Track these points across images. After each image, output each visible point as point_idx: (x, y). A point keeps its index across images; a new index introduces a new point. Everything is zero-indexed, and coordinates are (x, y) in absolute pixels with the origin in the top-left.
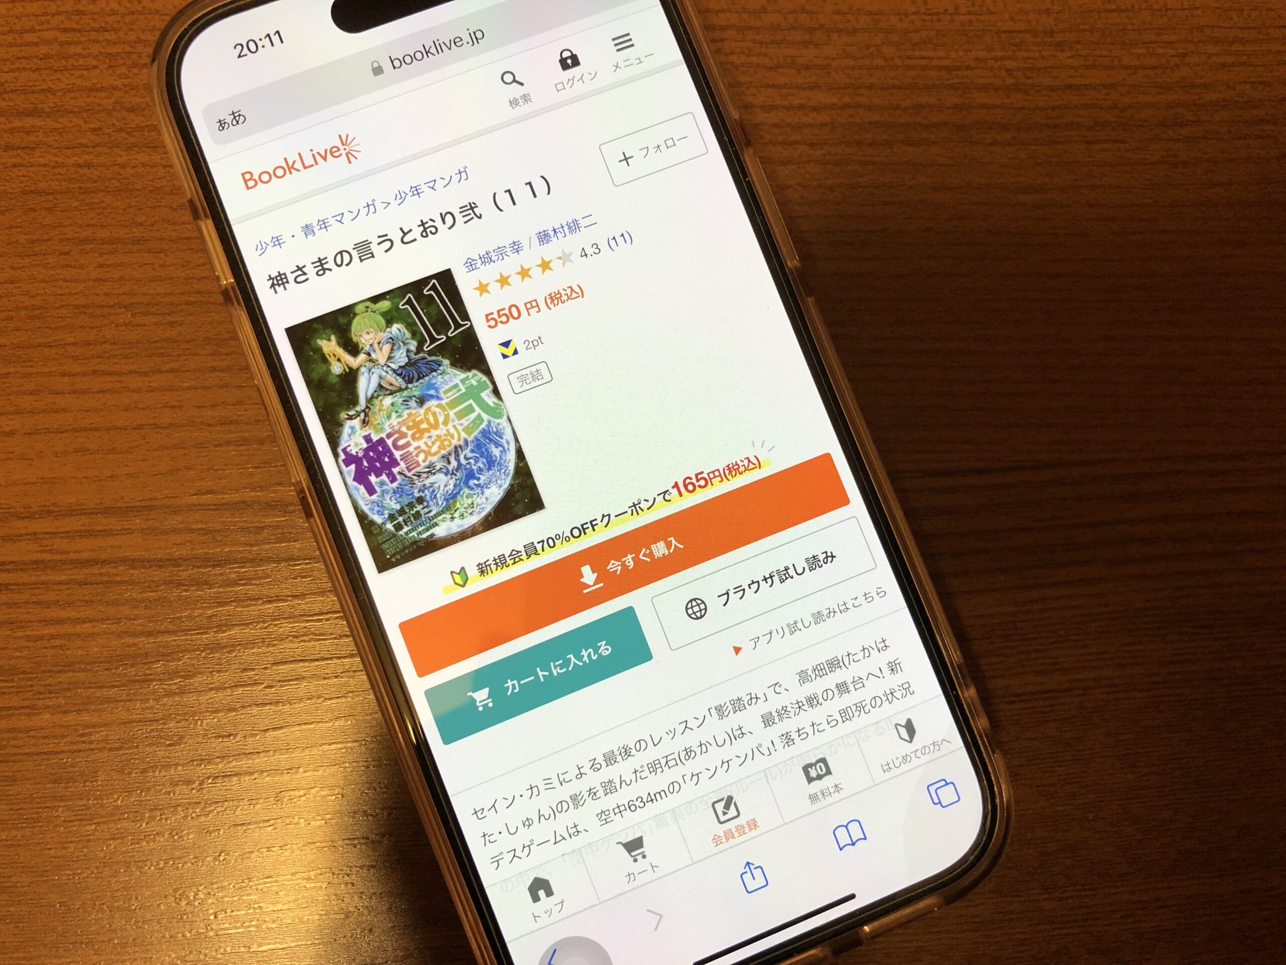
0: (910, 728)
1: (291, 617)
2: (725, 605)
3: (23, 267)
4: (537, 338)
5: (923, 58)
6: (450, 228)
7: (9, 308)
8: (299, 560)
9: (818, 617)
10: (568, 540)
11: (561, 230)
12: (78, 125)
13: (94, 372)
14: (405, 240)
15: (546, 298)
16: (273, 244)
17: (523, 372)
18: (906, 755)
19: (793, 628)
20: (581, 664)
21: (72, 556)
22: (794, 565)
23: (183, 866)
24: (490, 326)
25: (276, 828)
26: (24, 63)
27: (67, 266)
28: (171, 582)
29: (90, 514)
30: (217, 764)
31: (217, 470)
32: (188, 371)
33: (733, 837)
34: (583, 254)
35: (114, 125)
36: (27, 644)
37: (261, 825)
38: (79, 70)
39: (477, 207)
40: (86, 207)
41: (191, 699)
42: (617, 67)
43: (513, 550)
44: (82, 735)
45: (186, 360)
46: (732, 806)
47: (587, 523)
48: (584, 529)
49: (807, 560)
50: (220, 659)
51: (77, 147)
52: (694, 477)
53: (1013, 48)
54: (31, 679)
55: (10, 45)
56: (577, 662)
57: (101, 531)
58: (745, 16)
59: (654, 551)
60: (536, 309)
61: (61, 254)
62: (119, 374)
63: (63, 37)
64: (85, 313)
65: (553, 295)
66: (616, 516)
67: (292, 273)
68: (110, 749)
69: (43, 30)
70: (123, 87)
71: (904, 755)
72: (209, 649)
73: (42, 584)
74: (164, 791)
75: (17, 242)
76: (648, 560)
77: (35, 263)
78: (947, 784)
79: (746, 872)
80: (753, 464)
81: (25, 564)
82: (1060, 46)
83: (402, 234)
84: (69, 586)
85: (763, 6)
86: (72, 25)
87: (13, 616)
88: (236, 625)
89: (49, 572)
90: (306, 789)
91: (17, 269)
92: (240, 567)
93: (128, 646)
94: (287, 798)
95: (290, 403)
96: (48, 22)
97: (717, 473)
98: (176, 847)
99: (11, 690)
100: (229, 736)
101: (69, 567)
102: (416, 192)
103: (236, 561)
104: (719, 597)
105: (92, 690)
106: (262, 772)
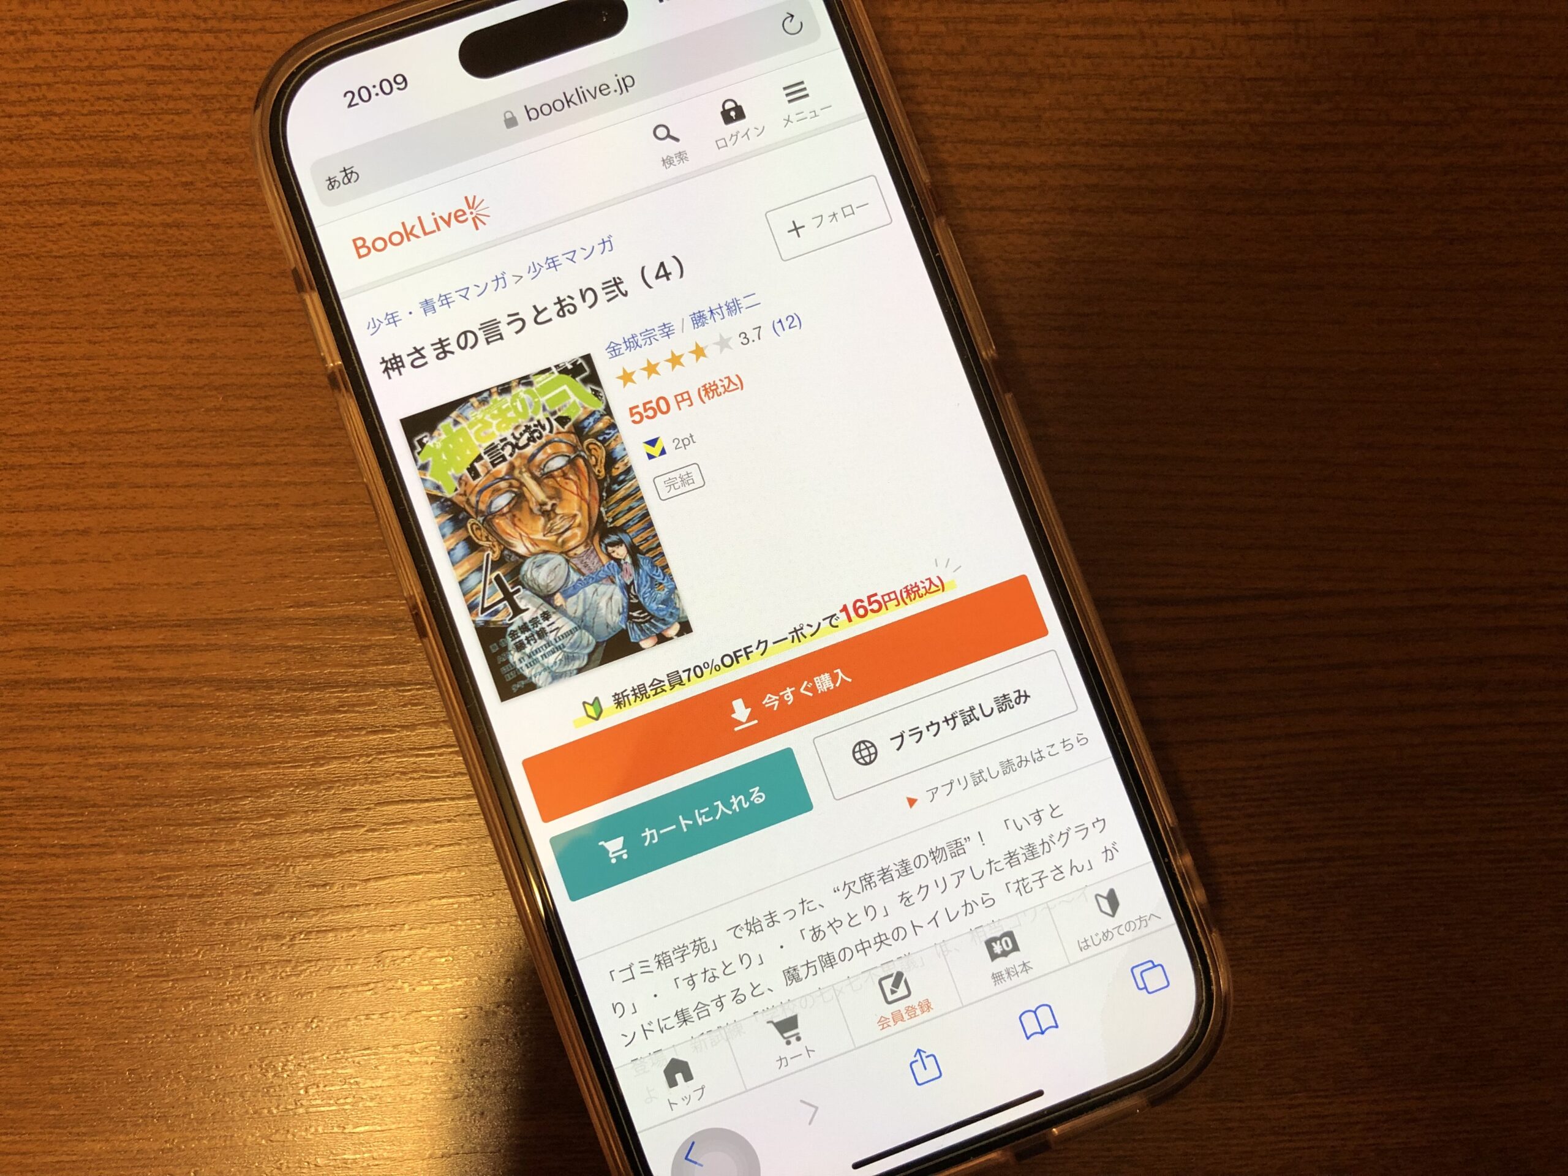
0: (1113, 899)
1: (399, 751)
2: (898, 749)
3: (102, 341)
4: (688, 436)
5: (1150, 110)
6: (591, 307)
7: (86, 388)
8: (409, 685)
9: (1007, 767)
10: (717, 668)
11: (719, 311)
12: (166, 178)
13: (180, 463)
14: (539, 319)
15: (699, 389)
16: (387, 322)
17: (672, 475)
18: (1108, 932)
19: (978, 778)
20: (730, 813)
21: (151, 674)
22: (980, 705)
23: (270, 1032)
24: (634, 422)
25: (376, 993)
26: (103, 106)
27: (152, 341)
28: (261, 707)
29: (173, 626)
30: (311, 917)
31: (316, 579)
32: (286, 464)
33: (902, 1020)
35: (207, 179)
36: (98, 773)
37: (359, 989)
38: (169, 114)
39: (622, 282)
40: (175, 274)
41: (285, 841)
42: (788, 121)
43: (655, 679)
44: (160, 879)
45: (284, 451)
46: (903, 983)
47: (740, 650)
48: (737, 657)
49: (996, 699)
50: (316, 796)
51: (166, 204)
52: (866, 600)
53: (1260, 99)
54: (102, 814)
55: (90, 84)
56: (725, 810)
57: (184, 646)
58: (942, 59)
59: (817, 685)
60: (688, 402)
61: (145, 327)
62: (207, 466)
63: (150, 76)
64: (171, 395)
65: (707, 386)
66: (774, 643)
67: (409, 355)
68: (191, 896)
69: (127, 67)
70: (219, 135)
71: (1105, 931)
72: (303, 785)
73: (117, 705)
74: (250, 946)
75: (95, 312)
76: (811, 694)
77: (115, 336)
78: (1155, 966)
79: (916, 1061)
80: (936, 585)
81: (99, 682)
82: (1317, 97)
83: (535, 313)
84: (147, 708)
85: (963, 47)
86: (161, 61)
87: (83, 741)
88: (335, 758)
89: (125, 692)
90: (412, 949)
91: (95, 343)
92: (341, 692)
93: (212, 779)
94: (388, 961)
95: (404, 505)
96: (134, 58)
97: (893, 596)
98: (263, 1011)
99: (80, 825)
100: (324, 885)
101: (148, 686)
102: (552, 265)
103: (336, 684)
104: (892, 739)
105: (171, 828)
106: (362, 928)
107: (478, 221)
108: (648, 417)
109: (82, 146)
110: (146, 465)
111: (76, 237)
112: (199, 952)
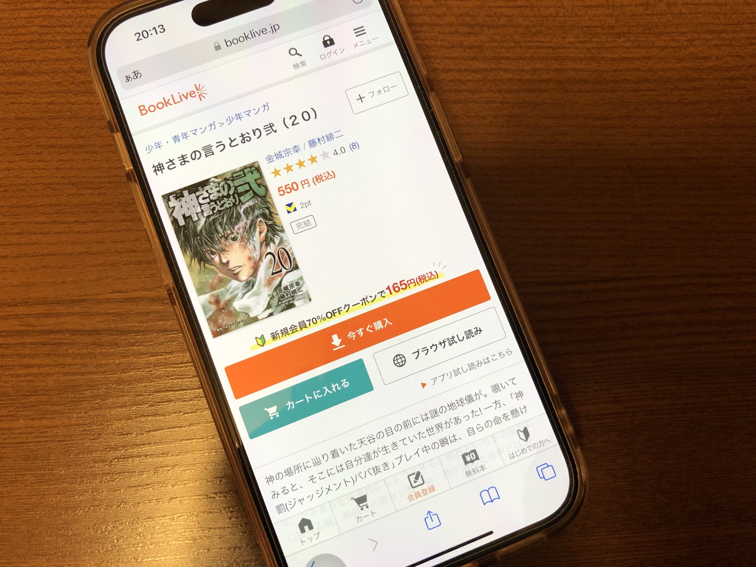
0: (526, 432)
1: (165, 365)
2: (416, 358)
3: (15, 161)
4: (308, 202)
5: (537, 42)
6: (258, 138)
7: (7, 185)
8: (170, 332)
9: (472, 366)
10: (324, 319)
11: (323, 139)
12: (48, 80)
13: (54, 222)
14: (232, 145)
15: (313, 178)
16: (155, 147)
17: (299, 221)
18: (524, 449)
19: (457, 372)
20: (331, 392)
21: (39, 328)
22: (457, 335)
23: (99, 510)
24: (280, 195)
25: (153, 489)
26: (17, 45)
27: (40, 161)
28: (95, 344)
29: (50, 303)
30: (121, 451)
31: (124, 279)
32: (108, 221)
33: (420, 496)
34: (335, 153)
35: (69, 80)
36: (12, 379)
37: (145, 487)
38: (49, 49)
39: (274, 126)
40: (52, 127)
41: (107, 412)
42: (356, 45)
43: (292, 325)
44: (42, 433)
45: (107, 215)
46: (420, 478)
47: (336, 310)
48: (334, 313)
49: (465, 332)
50: (123, 388)
51: (47, 93)
52: (399, 283)
53: (591, 36)
54: (13, 400)
55: (11, 35)
56: (329, 391)
57: (56, 314)
58: (434, 18)
59: (375, 327)
60: (308, 185)
61: (37, 154)
62: (68, 223)
63: (40, 30)
64: (50, 187)
65: (317, 177)
66: (353, 306)
67: (166, 163)
68: (59, 441)
69: (30, 26)
70: (74, 59)
71: (522, 449)
72: (117, 383)
73: (21, 344)
74: (89, 466)
75: (12, 147)
76: (372, 331)
77: (21, 159)
78: (548, 466)
79: (428, 517)
80: (434, 275)
81: (12, 332)
82: (619, 35)
83: (230, 141)
84: (37, 345)
85: (444, 12)
86: (46, 23)
87: (4, 362)
88: (133, 369)
89: (25, 337)
90: (172, 466)
91: (11, 162)
92: (136, 335)
93: (70, 381)
94: (160, 471)
96: (32, 22)
97: (412, 281)
98: (95, 499)
100: (127, 434)
101: (37, 334)
102: (238, 117)
103: (133, 332)
104: (413, 353)
105: (49, 406)
106: (146, 456)
107: (201, 96)
108: (287, 192)
109: (6, 66)
110: (37, 223)
112: (62, 470)
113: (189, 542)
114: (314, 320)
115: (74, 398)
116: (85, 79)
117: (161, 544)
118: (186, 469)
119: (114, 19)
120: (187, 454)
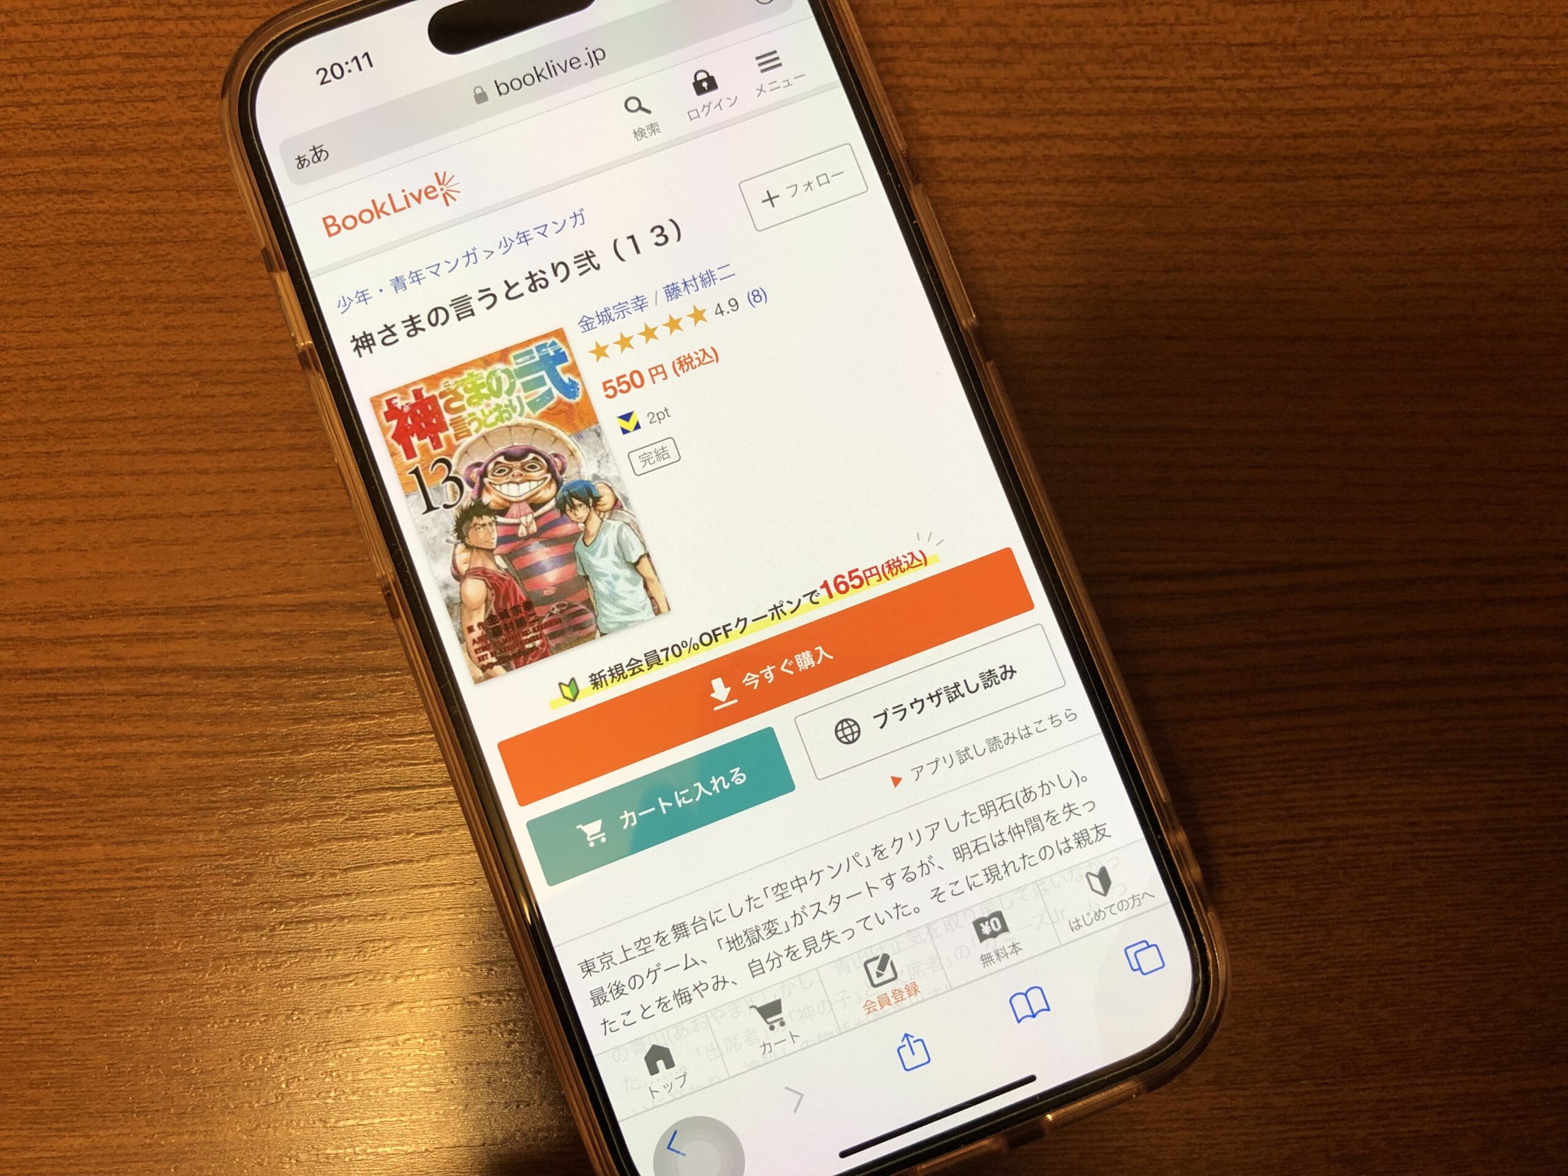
0: (1104, 878)
1: (378, 737)
2: (882, 727)
3: (78, 329)
4: (663, 410)
5: (1135, 78)
6: (562, 281)
7: (63, 376)
8: (388, 671)
9: (994, 743)
10: (696, 647)
11: (693, 282)
12: (141, 165)
13: (156, 451)
14: (511, 295)
15: (674, 362)
16: (357, 300)
17: (646, 450)
18: (1100, 911)
19: (964, 756)
20: (710, 794)
21: (129, 663)
22: (965, 681)
23: (250, 1025)
24: (608, 396)
25: (356, 984)
27: (127, 328)
28: (239, 695)
29: (150, 614)
30: (292, 907)
31: (294, 565)
32: (263, 450)
33: (889, 1004)
34: (719, 311)
35: (183, 165)
36: (77, 763)
37: (339, 980)
38: (144, 101)
39: (594, 256)
40: (151, 260)
41: (264, 830)
42: (761, 90)
43: (632, 659)
44: (138, 870)
45: (261, 436)
46: (889, 966)
47: (719, 628)
48: (716, 636)
49: (982, 675)
50: (295, 784)
51: (140, 191)
52: (847, 576)
53: (1246, 65)
54: (80, 804)
55: (66, 73)
56: (705, 791)
57: (162, 634)
58: (921, 31)
59: (798, 663)
60: (663, 376)
61: (122, 315)
62: (185, 453)
63: (126, 64)
64: (148, 382)
65: (682, 359)
66: (754, 621)
67: (379, 333)
68: (170, 887)
69: (103, 56)
70: (193, 121)
71: (1097, 910)
72: (282, 773)
73: (95, 694)
74: (229, 938)
75: (71, 300)
76: (792, 673)
77: (91, 324)
78: (1149, 946)
79: (904, 1046)
80: (918, 560)
81: (76, 671)
82: (1306, 61)
83: (507, 289)
84: (125, 697)
85: (942, 19)
86: (136, 50)
87: (61, 731)
88: (314, 746)
89: (102, 680)
90: (393, 939)
91: (71, 331)
92: (319, 678)
93: (191, 768)
94: (370, 950)
95: (375, 484)
96: (109, 46)
97: (874, 571)
98: (243, 1003)
99: (57, 817)
100: (305, 875)
101: (125, 675)
102: (523, 239)
103: (316, 671)
104: (875, 717)
105: (150, 818)
106: (342, 918)
107: (448, 198)
108: (622, 391)
109: (58, 136)
110: (122, 453)
111: (52, 226)
112: (178, 944)
113: (427, 1089)
114: (676, 649)
115: (200, 802)
116: (215, 161)
117: (372, 1093)
118: (420, 945)
119: (274, 42)
120: (422, 916)
